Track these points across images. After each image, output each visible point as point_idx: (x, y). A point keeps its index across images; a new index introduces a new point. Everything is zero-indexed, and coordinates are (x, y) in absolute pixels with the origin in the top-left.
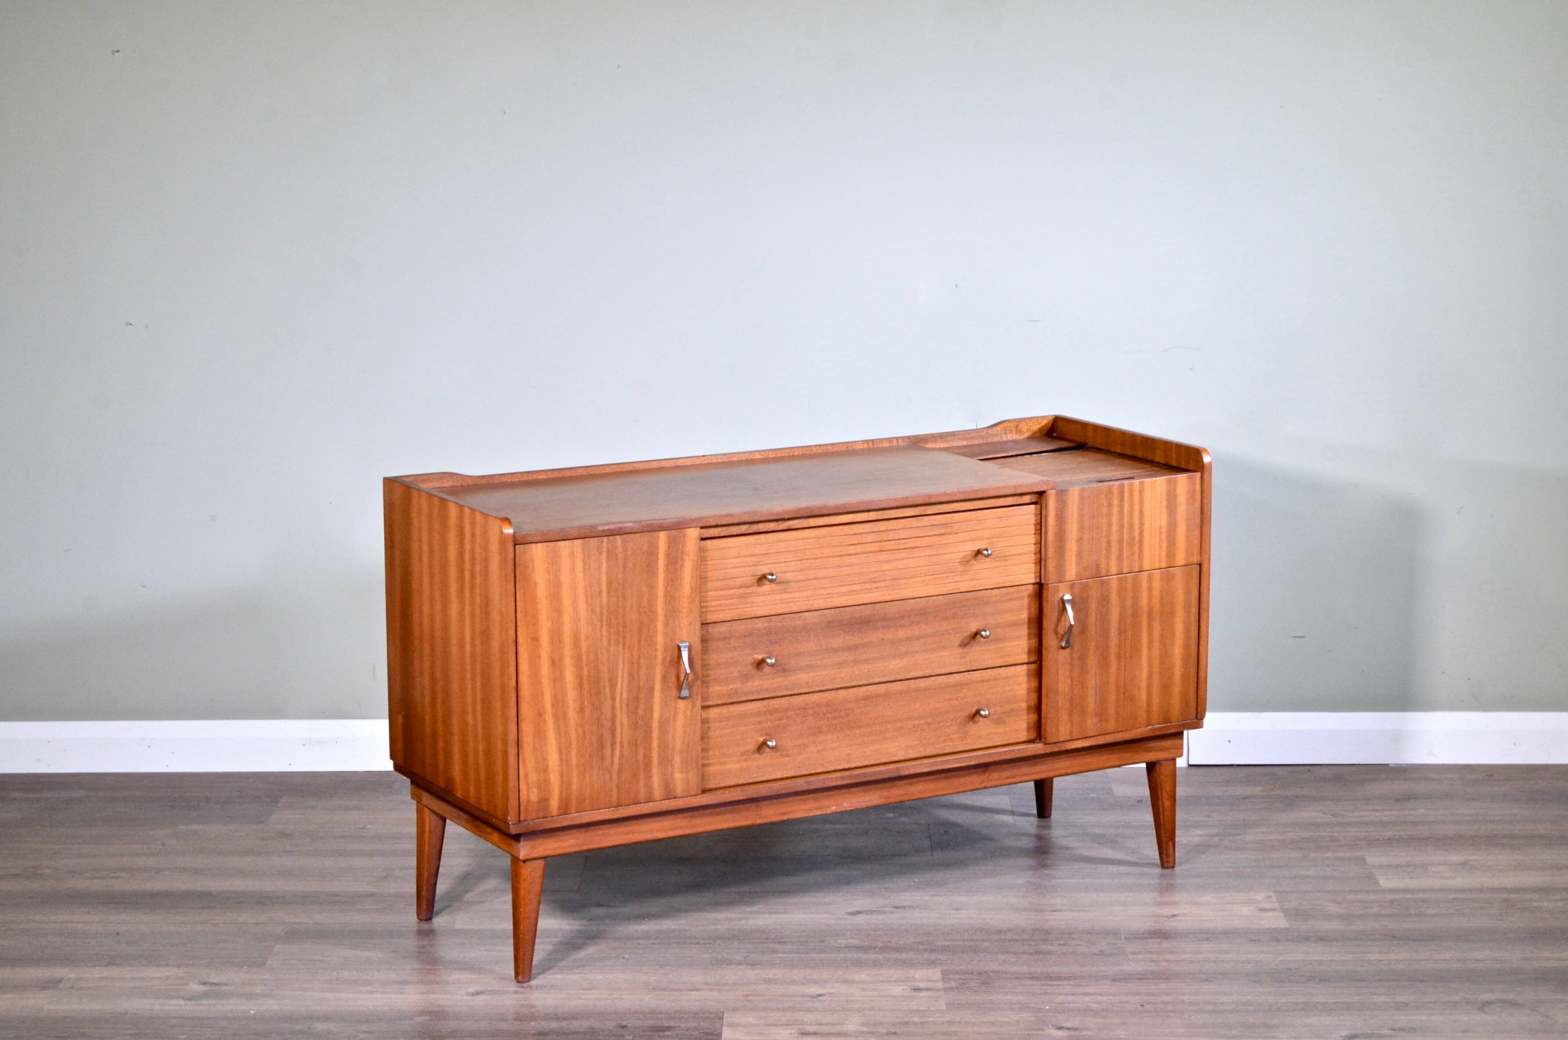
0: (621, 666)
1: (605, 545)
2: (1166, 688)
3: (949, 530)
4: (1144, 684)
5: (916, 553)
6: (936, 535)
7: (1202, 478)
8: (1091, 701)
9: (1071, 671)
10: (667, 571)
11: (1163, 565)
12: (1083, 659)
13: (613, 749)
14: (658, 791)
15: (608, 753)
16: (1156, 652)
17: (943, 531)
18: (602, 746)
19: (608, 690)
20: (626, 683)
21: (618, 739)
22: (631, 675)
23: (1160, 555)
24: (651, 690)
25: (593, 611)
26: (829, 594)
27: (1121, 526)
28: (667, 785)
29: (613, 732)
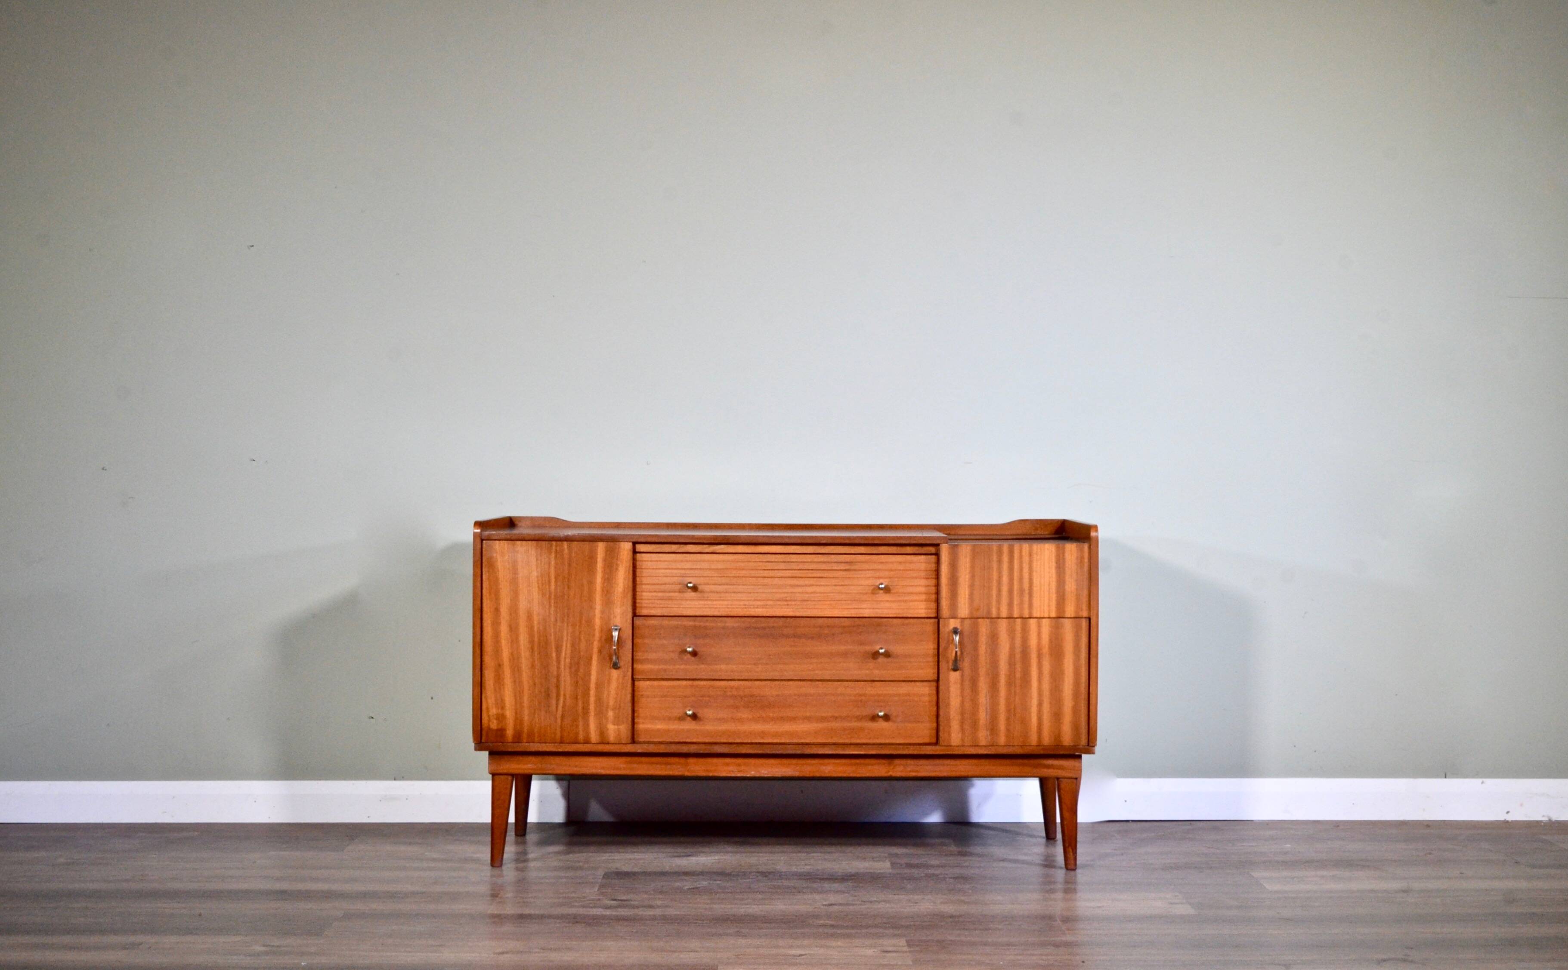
0: (565, 639)
1: (554, 547)
2: (1057, 716)
3: (853, 567)
4: (1034, 710)
5: (823, 582)
6: (841, 570)
7: (1090, 548)
8: (983, 716)
9: (962, 690)
10: (604, 572)
11: (1053, 615)
12: (974, 682)
13: (558, 700)
14: (594, 736)
15: (554, 702)
16: (1046, 686)
17: (847, 567)
18: (548, 695)
19: (554, 655)
20: (569, 652)
21: (562, 693)
22: (573, 645)
23: (1049, 606)
24: (590, 659)
25: (543, 595)
26: (745, 605)
27: (1011, 579)
28: (602, 733)
29: (558, 687)
